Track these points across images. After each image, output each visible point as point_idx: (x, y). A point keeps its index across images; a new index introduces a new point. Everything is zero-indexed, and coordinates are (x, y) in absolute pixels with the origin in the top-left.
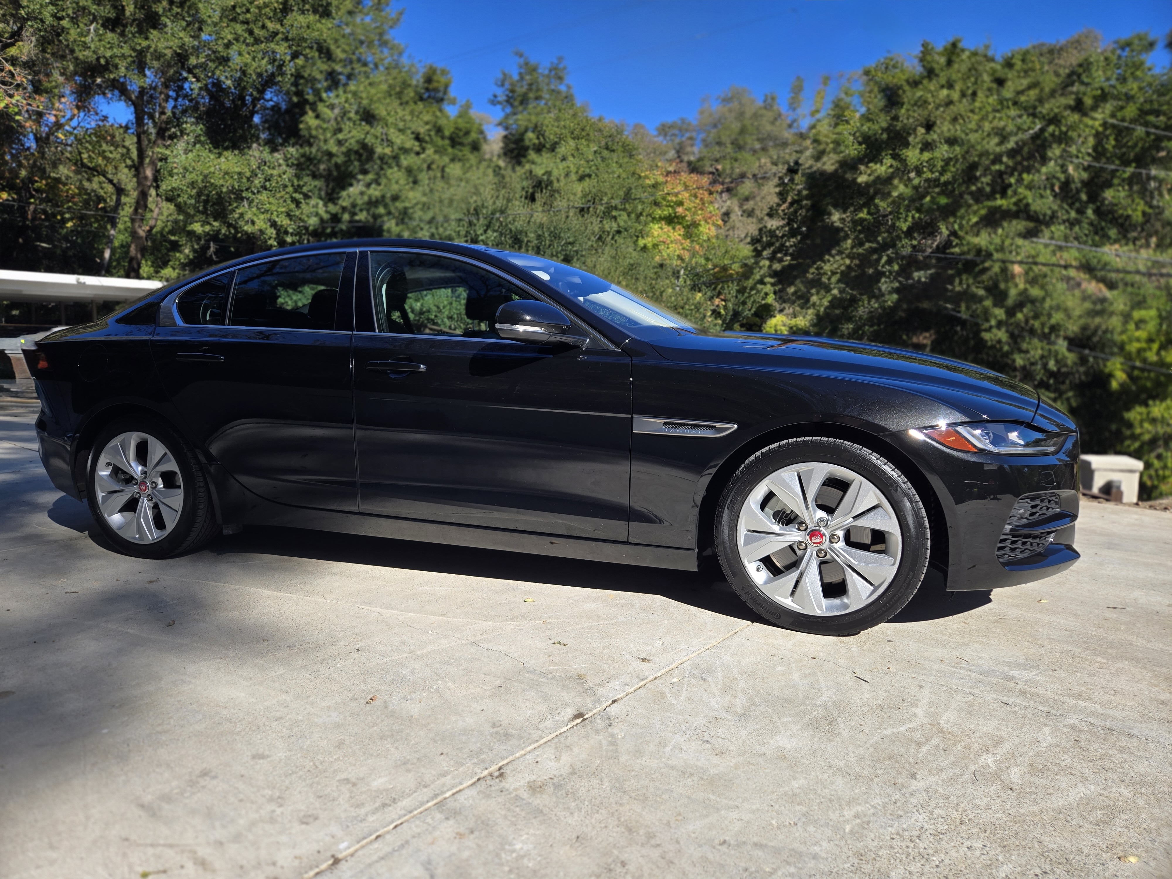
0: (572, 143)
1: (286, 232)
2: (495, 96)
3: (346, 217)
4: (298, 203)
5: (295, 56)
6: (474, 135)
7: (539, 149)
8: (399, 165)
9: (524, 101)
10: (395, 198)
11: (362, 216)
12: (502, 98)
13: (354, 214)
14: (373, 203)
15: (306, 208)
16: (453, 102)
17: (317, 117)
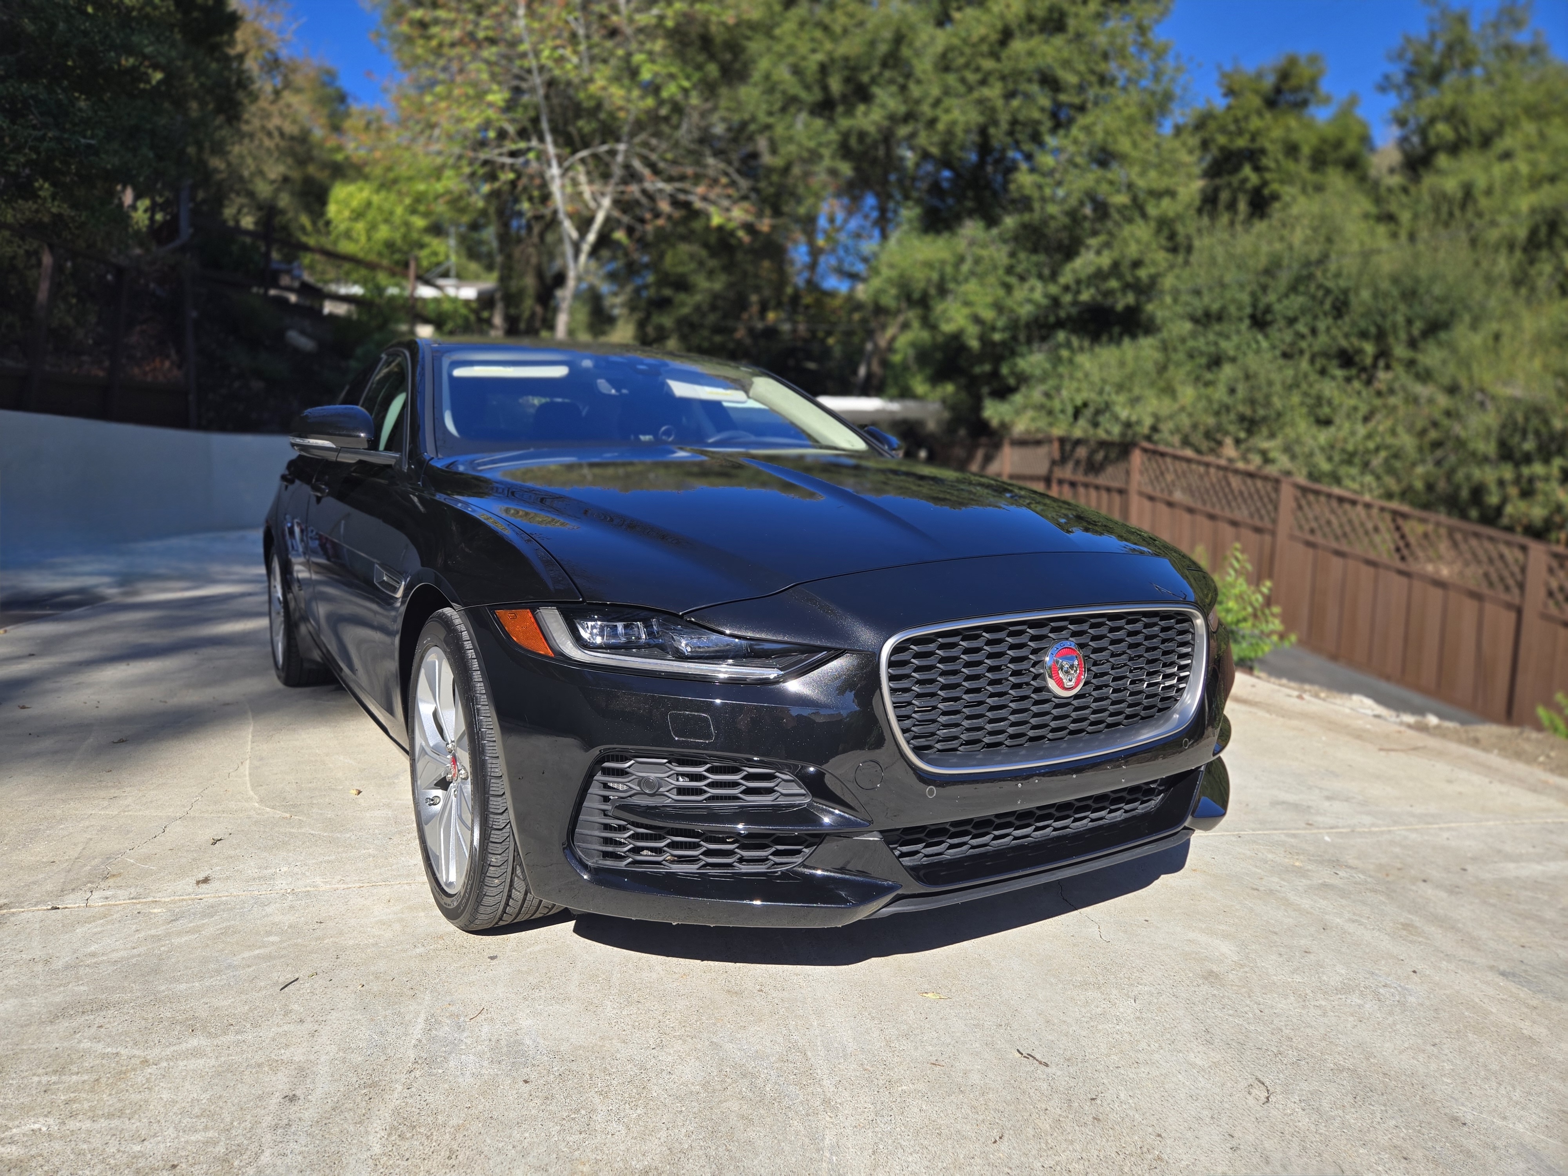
0: (1529, 128)
1: (993, 329)
2: (1387, 77)
3: (1067, 298)
4: (1008, 288)
5: (1010, 95)
6: (1351, 145)
7: (1455, 149)
8: (1144, 215)
9: (1436, 76)
10: (1137, 264)
11: (1085, 296)
12: (1398, 76)
13: (1078, 292)
14: (1100, 275)
15: (1020, 293)
16: (1327, 100)
17: (1033, 170)
